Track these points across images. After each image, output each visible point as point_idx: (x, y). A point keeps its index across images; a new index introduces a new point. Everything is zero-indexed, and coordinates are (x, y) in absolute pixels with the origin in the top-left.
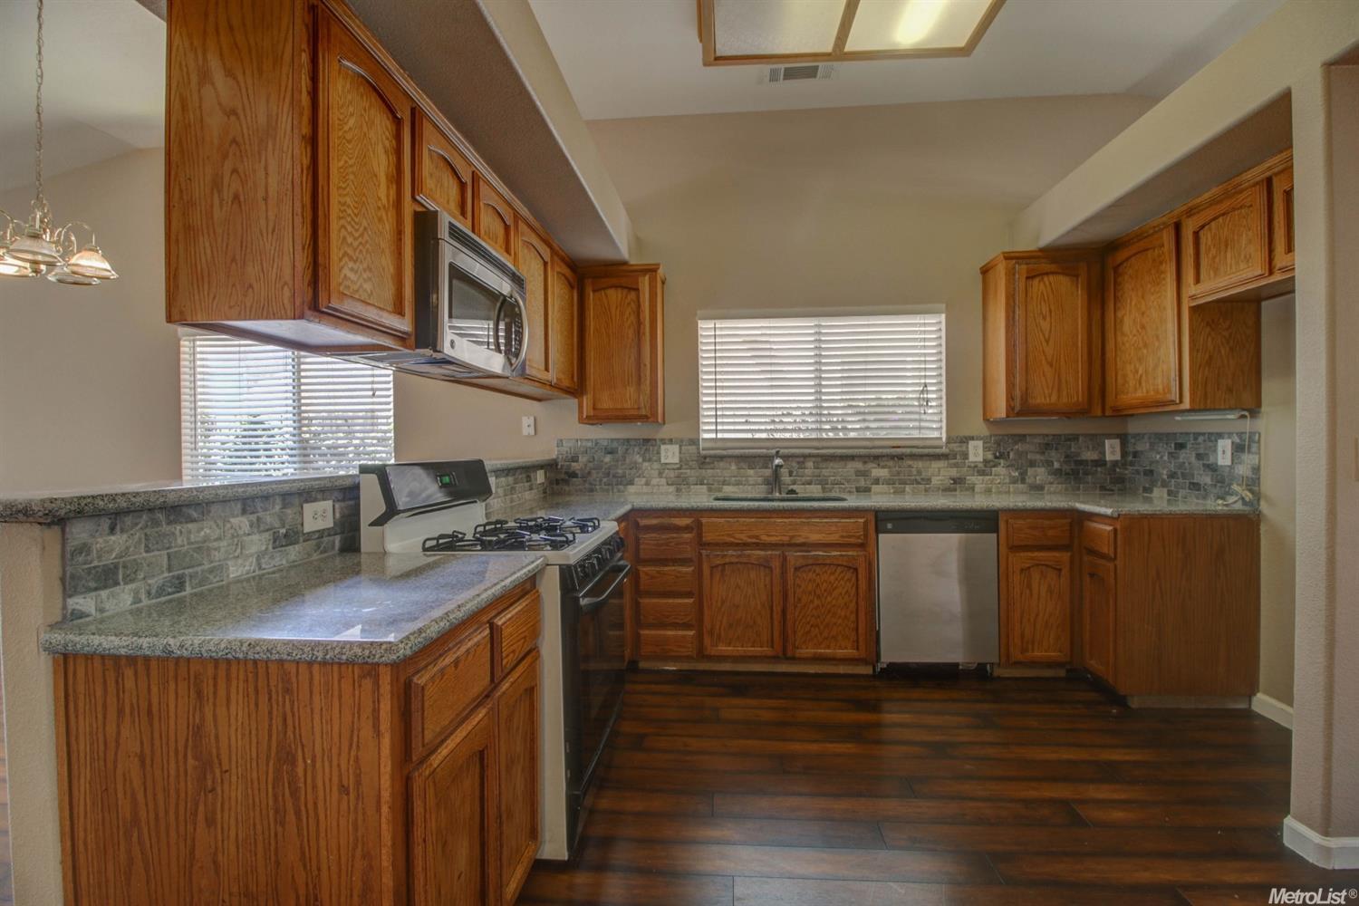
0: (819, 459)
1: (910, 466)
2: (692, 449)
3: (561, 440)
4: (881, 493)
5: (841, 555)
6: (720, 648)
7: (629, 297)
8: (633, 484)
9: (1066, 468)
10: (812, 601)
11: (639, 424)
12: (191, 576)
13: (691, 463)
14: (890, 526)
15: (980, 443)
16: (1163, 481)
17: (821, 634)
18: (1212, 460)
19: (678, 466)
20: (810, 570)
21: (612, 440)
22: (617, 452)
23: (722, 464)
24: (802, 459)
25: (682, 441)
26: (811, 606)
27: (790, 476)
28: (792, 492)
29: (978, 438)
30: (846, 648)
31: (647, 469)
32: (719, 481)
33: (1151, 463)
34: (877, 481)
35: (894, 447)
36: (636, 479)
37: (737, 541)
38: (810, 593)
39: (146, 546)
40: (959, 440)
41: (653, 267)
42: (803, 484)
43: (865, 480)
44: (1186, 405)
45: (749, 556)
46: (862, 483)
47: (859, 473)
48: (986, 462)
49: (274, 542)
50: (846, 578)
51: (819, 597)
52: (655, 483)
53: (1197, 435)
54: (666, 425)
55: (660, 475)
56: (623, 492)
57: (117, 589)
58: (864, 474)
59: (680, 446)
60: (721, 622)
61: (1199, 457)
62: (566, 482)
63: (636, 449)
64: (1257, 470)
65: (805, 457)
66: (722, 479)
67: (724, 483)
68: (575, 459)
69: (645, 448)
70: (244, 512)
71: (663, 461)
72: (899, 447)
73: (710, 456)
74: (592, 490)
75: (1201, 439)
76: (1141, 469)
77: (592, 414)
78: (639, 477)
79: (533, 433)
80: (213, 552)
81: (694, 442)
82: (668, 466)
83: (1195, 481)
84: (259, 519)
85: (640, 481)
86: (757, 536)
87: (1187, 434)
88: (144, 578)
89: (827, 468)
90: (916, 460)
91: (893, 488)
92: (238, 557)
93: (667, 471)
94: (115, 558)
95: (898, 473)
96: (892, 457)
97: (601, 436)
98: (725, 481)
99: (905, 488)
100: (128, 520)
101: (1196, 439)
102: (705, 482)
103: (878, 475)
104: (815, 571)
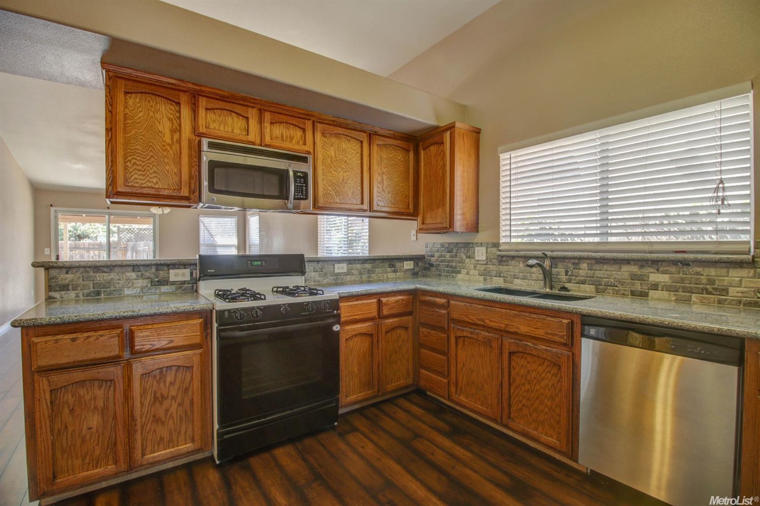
0: (593, 262)
1: (698, 273)
2: (495, 250)
3: (427, 245)
4: (659, 300)
5: (546, 350)
6: (461, 397)
7: (440, 149)
8: (460, 273)
10: (524, 384)
12: (104, 291)
13: (493, 260)
14: (592, 331)
17: (531, 415)
19: (485, 262)
20: (522, 357)
21: (450, 243)
22: (453, 252)
23: (513, 262)
24: (576, 261)
25: (488, 244)
26: (523, 389)
27: (566, 275)
28: (564, 289)
30: (551, 436)
31: (468, 264)
32: (511, 275)
34: (655, 287)
35: (677, 252)
36: (462, 270)
37: (470, 321)
38: (522, 376)
39: (83, 279)
41: (451, 125)
42: (577, 283)
43: (641, 284)
45: (477, 334)
46: (638, 286)
47: (634, 277)
49: (151, 283)
50: (552, 372)
51: (529, 382)
52: (472, 274)
54: (480, 233)
55: (475, 267)
56: (455, 278)
57: (69, 292)
58: (641, 278)
59: (487, 248)
60: (463, 378)
62: (429, 269)
63: (462, 250)
65: (581, 259)
66: (513, 274)
67: (515, 277)
68: (433, 256)
69: (467, 249)
70: (133, 271)
71: (477, 258)
72: (684, 252)
73: (506, 256)
74: (440, 275)
78: (463, 268)
79: (415, 239)
80: (115, 284)
81: (496, 245)
82: (480, 262)
84: (142, 274)
85: (464, 271)
86: (483, 320)
88: (81, 290)
89: (600, 270)
90: (708, 267)
91: (675, 295)
92: (130, 287)
93: (479, 266)
94: (68, 282)
95: (682, 280)
96: (675, 262)
97: (444, 241)
98: (515, 275)
99: (691, 296)
100: (74, 270)
102: (502, 275)
103: (657, 280)
104: (526, 358)
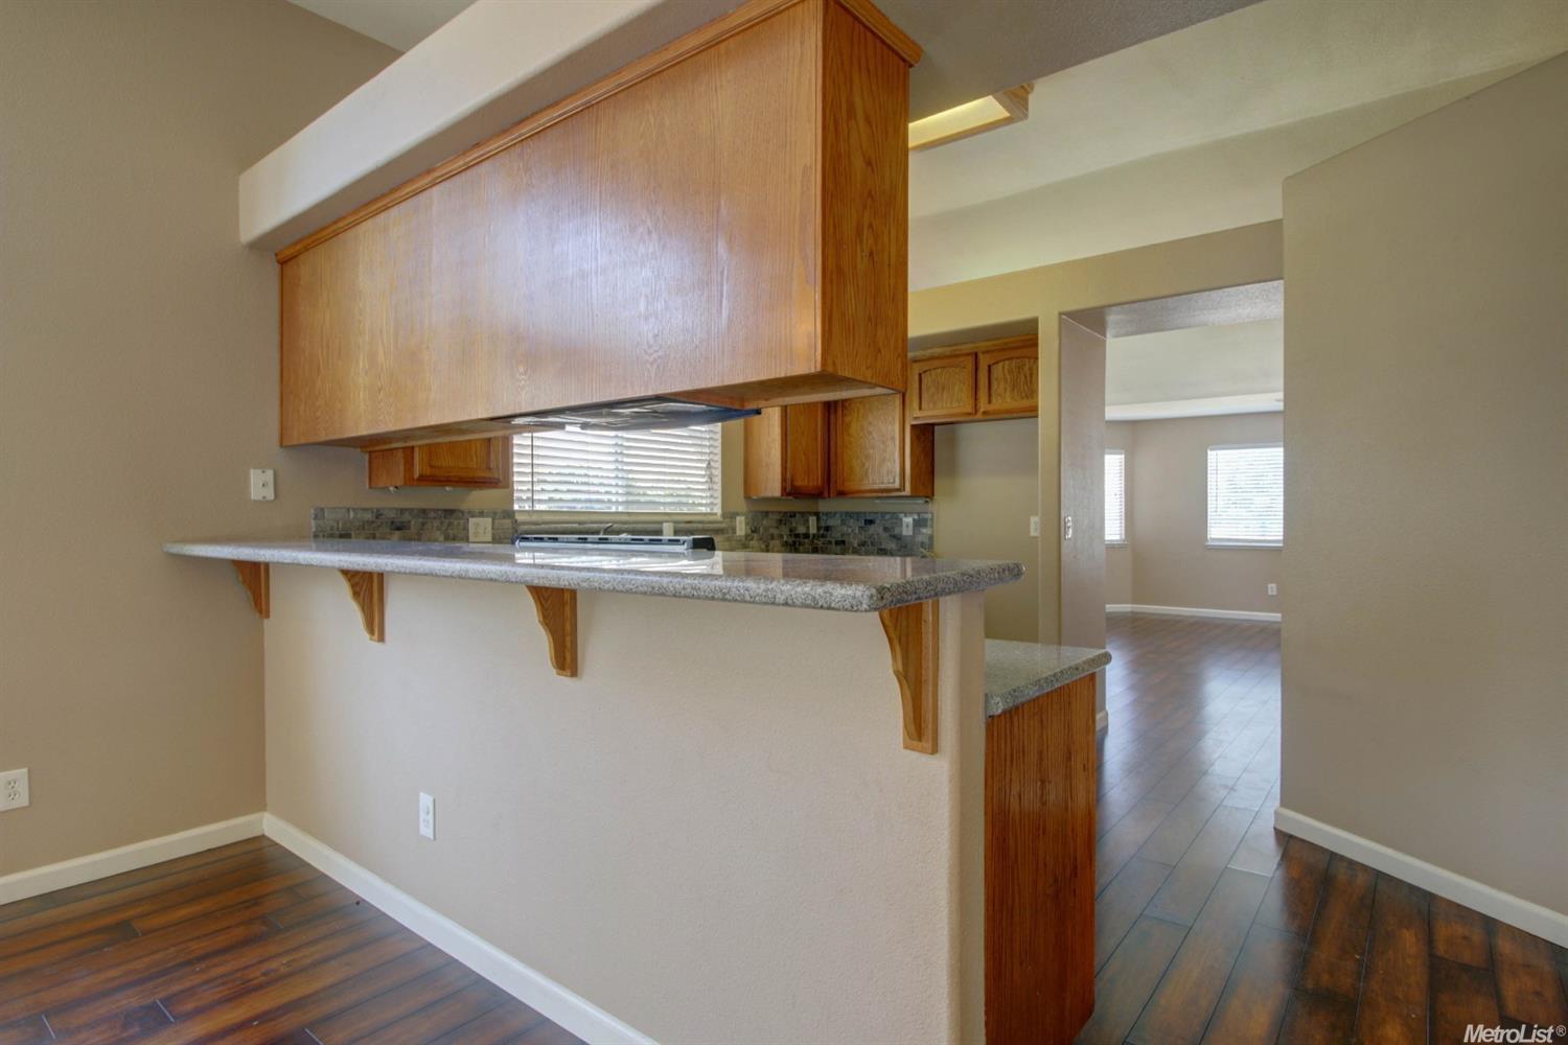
2: (507, 523)
3: (322, 510)
9: (790, 540)
11: (447, 488)
15: (743, 518)
16: (854, 548)
18: (897, 531)
21: (402, 511)
22: (409, 529)
25: (495, 513)
29: (742, 514)
33: (842, 535)
40: (730, 515)
44: (908, 491)
48: (747, 536)
53: (883, 514)
59: (493, 520)
61: (886, 529)
63: (436, 523)
64: (931, 538)
69: (447, 521)
72: (691, 522)
75: (888, 517)
76: (833, 540)
77: (428, 473)
79: (271, 496)
81: (508, 514)
83: (883, 547)
87: (877, 513)
97: (387, 505)
101: (882, 517)
